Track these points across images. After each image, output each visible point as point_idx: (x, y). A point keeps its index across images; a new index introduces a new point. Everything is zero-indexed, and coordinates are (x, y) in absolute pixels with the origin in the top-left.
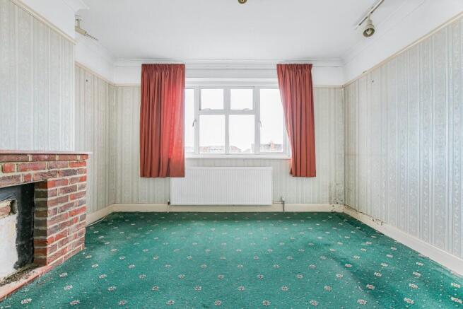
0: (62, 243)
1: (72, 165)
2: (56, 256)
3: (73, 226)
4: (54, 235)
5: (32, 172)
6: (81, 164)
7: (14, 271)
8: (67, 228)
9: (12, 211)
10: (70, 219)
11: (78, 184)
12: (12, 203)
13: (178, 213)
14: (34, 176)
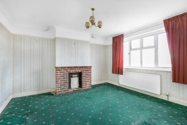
0: (86, 85)
1: (88, 69)
2: (85, 87)
3: (88, 82)
4: (84, 83)
5: (79, 70)
6: (90, 69)
7: (78, 87)
8: (87, 82)
9: (78, 77)
10: (87, 81)
11: (89, 73)
12: (78, 75)
13: (121, 87)
14: (80, 71)
